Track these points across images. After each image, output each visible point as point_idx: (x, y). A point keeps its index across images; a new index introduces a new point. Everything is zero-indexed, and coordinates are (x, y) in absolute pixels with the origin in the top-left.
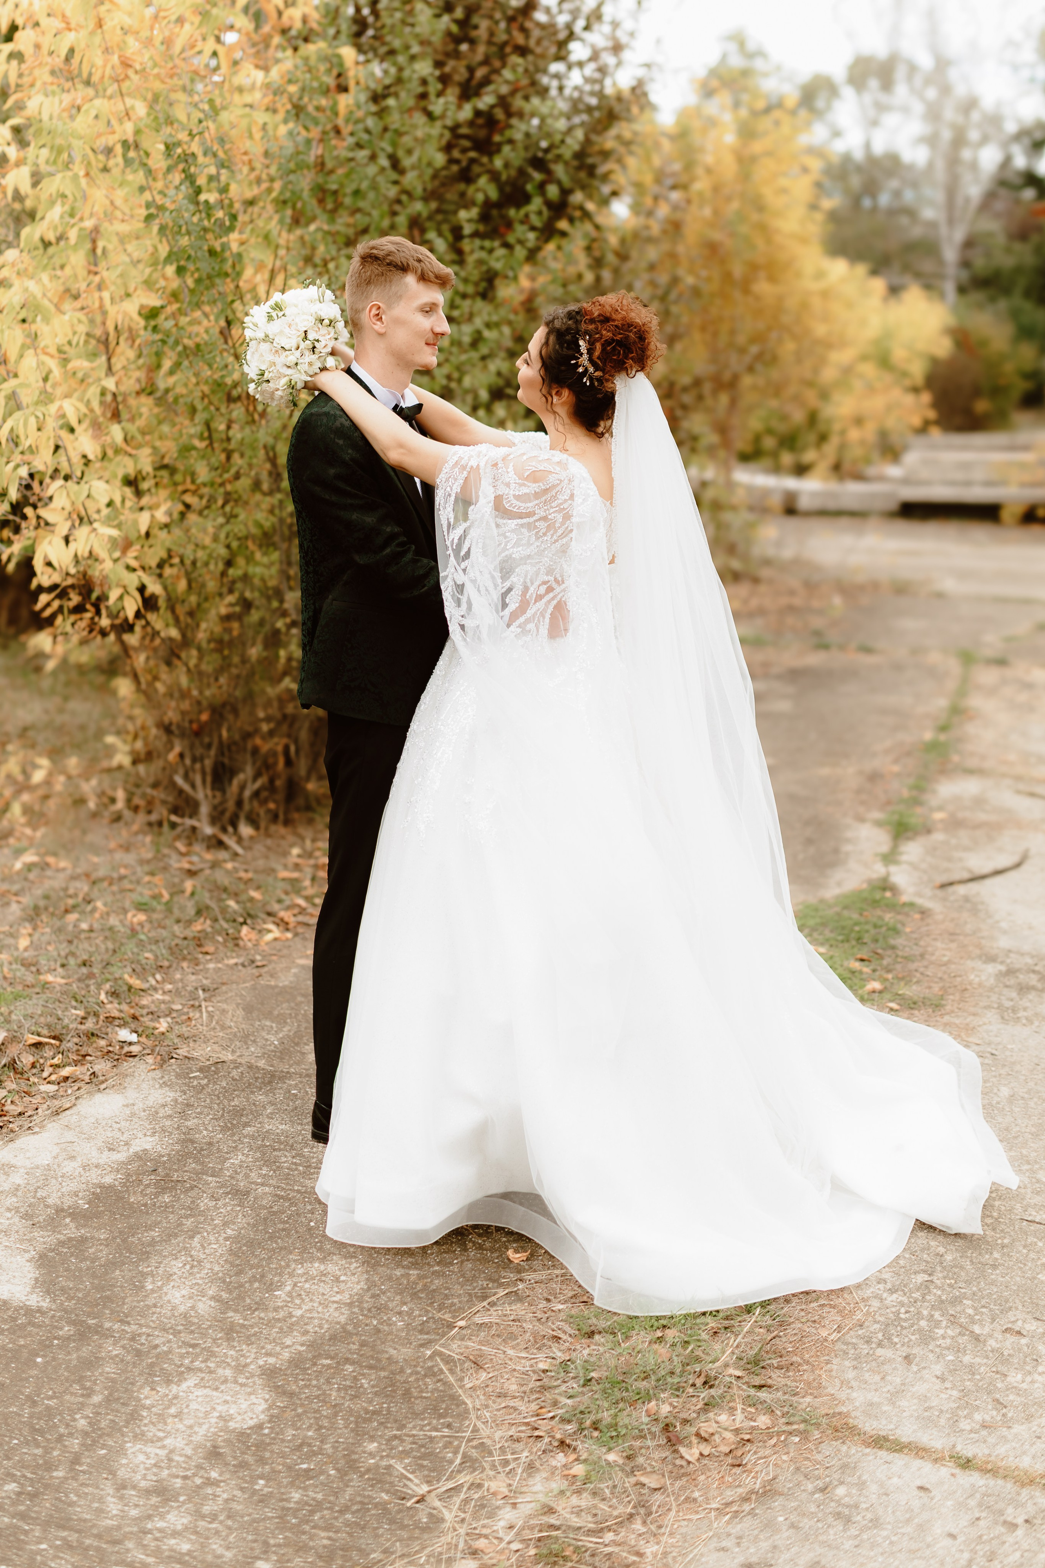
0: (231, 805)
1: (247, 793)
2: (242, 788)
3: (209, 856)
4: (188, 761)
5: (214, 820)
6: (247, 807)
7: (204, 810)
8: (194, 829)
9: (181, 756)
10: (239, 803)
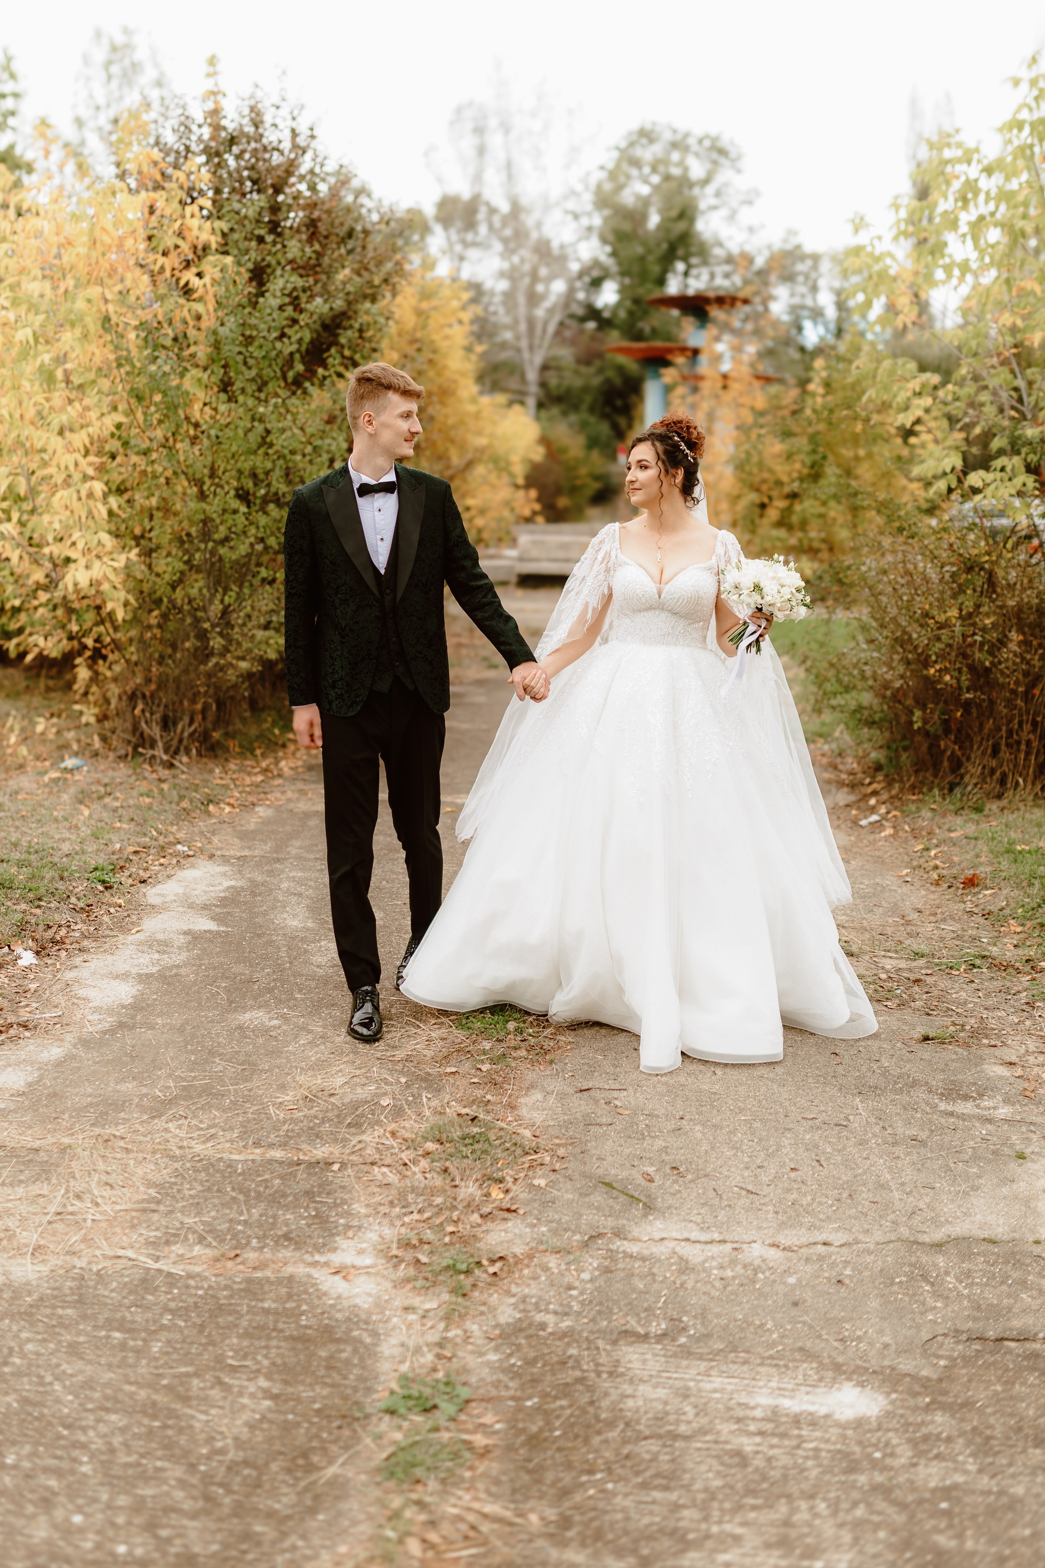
0: (175, 743)
1: (186, 734)
2: (183, 731)
3: (167, 772)
4: (148, 715)
5: (166, 751)
6: (185, 742)
7: (160, 744)
8: (153, 757)
9: (143, 711)
10: (181, 741)
